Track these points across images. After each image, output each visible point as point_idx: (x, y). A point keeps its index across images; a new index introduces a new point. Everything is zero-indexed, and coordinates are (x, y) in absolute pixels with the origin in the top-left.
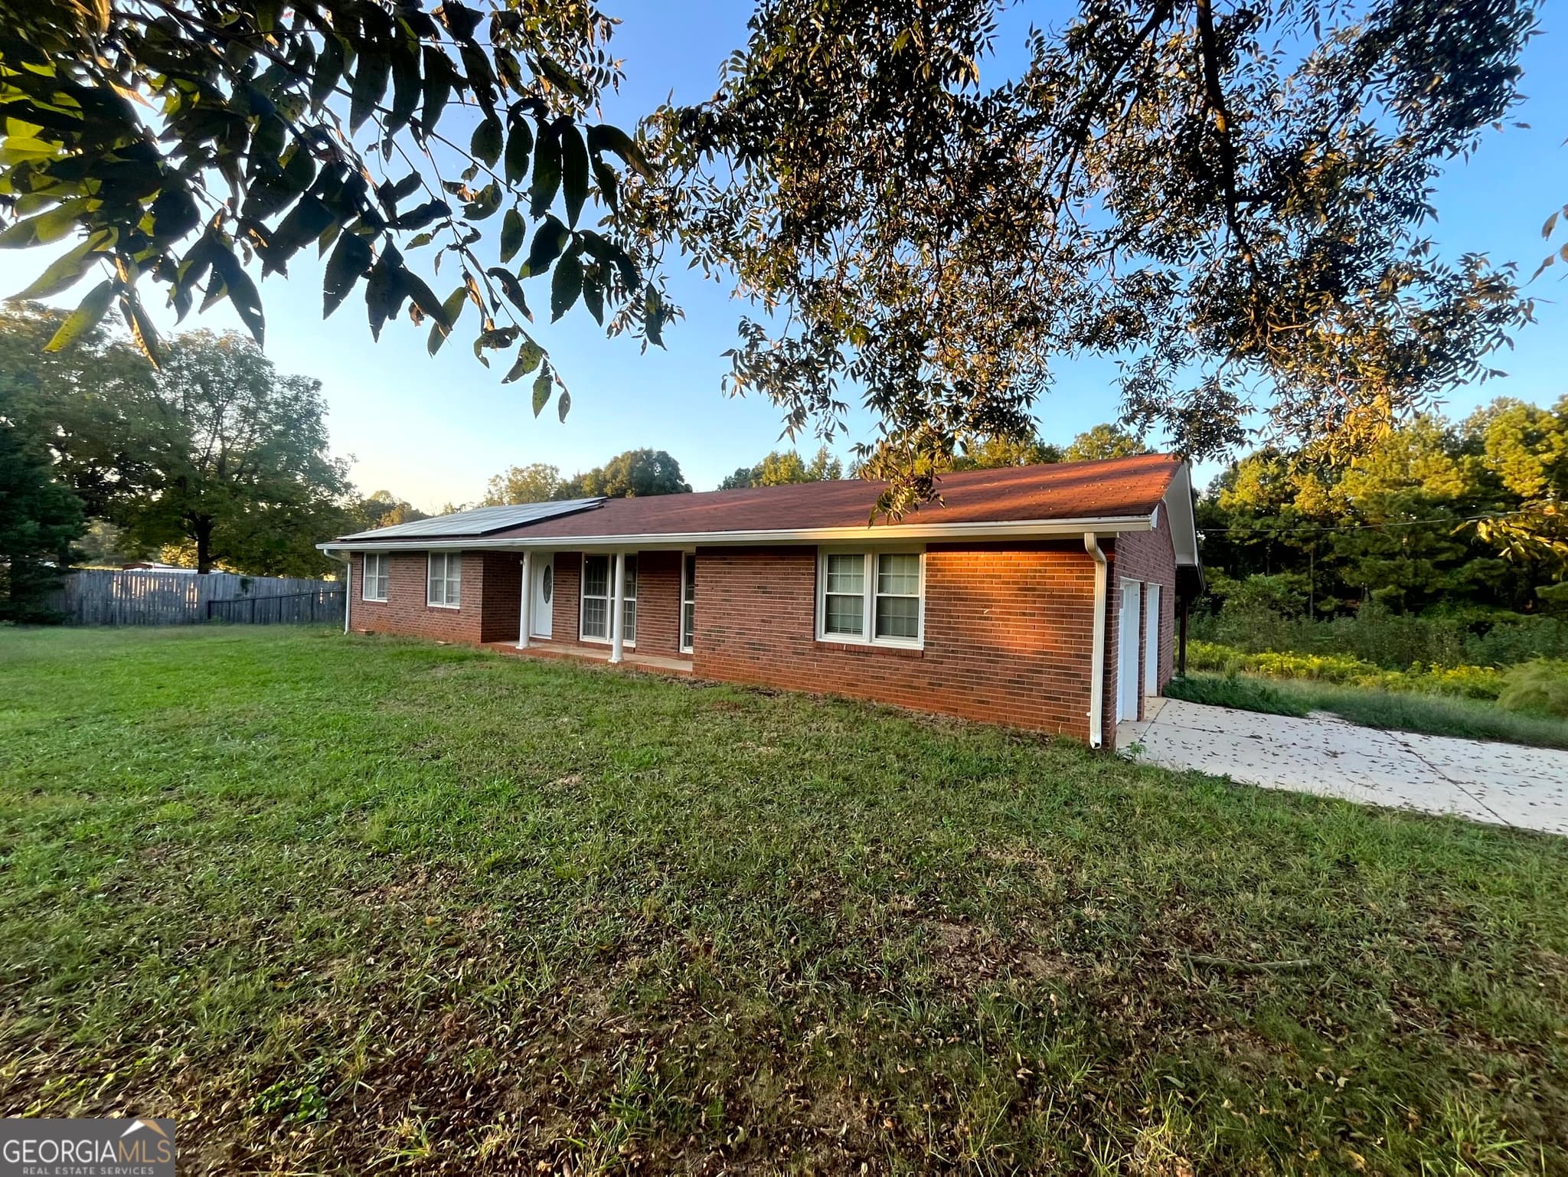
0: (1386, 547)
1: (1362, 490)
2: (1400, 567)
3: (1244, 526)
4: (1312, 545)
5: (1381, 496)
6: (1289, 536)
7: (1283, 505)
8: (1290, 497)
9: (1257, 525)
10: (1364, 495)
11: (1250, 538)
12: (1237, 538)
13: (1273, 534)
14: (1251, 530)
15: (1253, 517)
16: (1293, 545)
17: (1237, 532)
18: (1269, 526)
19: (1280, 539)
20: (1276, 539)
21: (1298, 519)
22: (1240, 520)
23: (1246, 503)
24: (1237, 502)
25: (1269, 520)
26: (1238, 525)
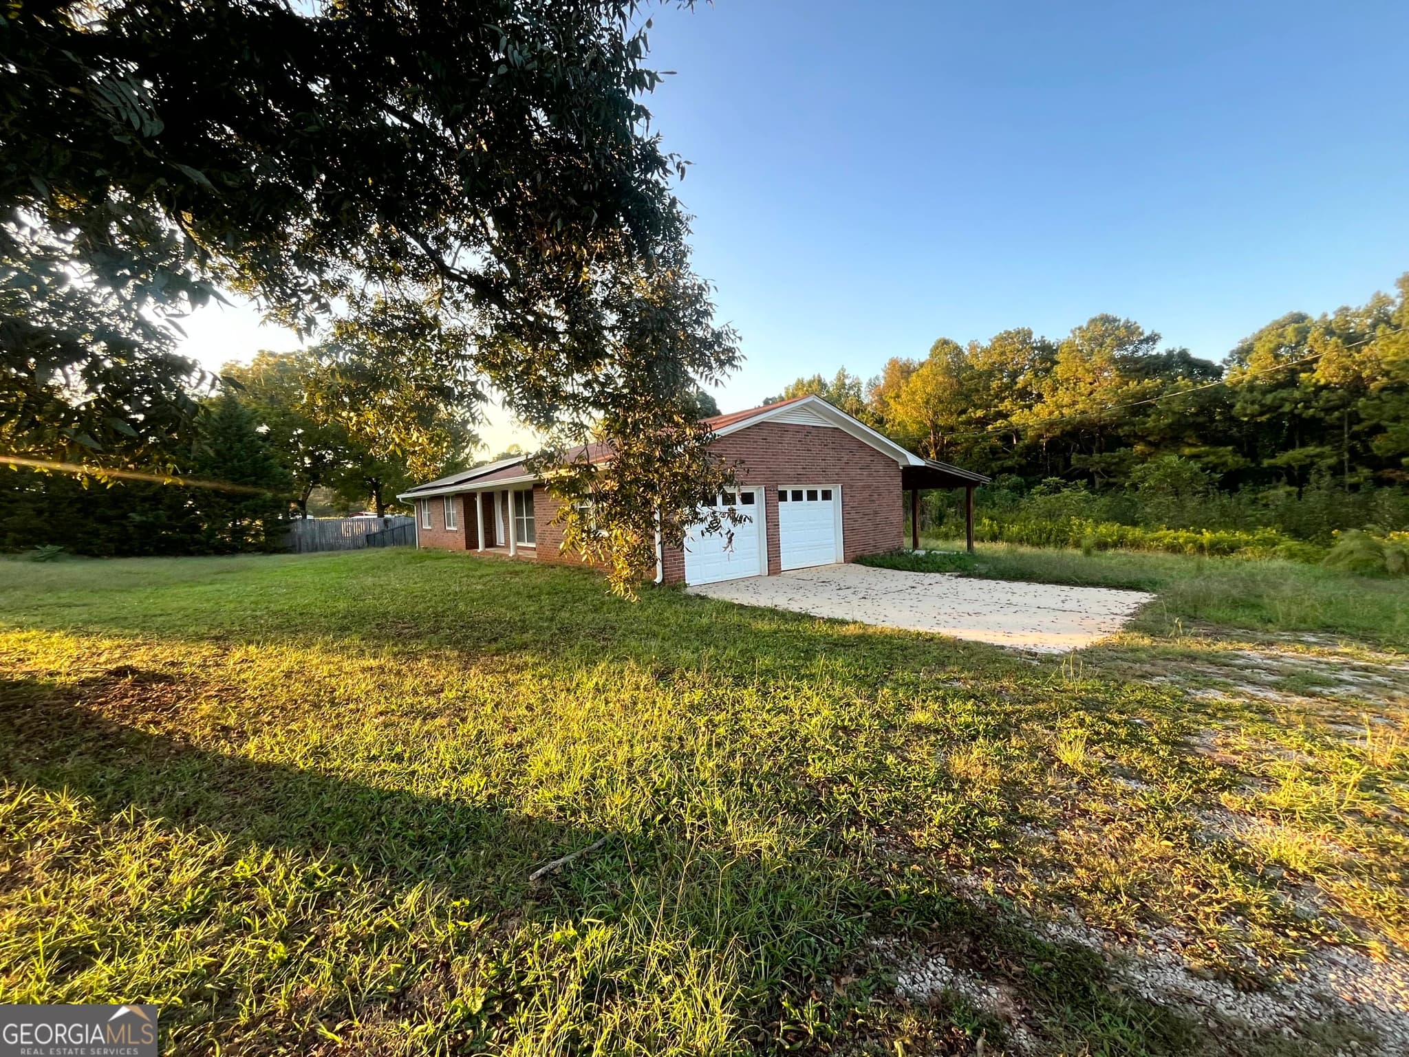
1: (1393, 349)
3: (1253, 403)
4: (1336, 414)
6: (1306, 408)
7: (1303, 375)
8: (1308, 366)
9: (1269, 399)
10: (1395, 354)
11: (1262, 414)
12: (1245, 415)
13: (1287, 408)
14: (1262, 406)
15: (1265, 392)
16: (1313, 417)
17: (1244, 409)
18: (1284, 400)
19: (1296, 412)
20: (1291, 412)
21: (1319, 389)
22: (1248, 396)
23: (1256, 378)
24: (1247, 378)
25: (1284, 393)
26: (1246, 402)
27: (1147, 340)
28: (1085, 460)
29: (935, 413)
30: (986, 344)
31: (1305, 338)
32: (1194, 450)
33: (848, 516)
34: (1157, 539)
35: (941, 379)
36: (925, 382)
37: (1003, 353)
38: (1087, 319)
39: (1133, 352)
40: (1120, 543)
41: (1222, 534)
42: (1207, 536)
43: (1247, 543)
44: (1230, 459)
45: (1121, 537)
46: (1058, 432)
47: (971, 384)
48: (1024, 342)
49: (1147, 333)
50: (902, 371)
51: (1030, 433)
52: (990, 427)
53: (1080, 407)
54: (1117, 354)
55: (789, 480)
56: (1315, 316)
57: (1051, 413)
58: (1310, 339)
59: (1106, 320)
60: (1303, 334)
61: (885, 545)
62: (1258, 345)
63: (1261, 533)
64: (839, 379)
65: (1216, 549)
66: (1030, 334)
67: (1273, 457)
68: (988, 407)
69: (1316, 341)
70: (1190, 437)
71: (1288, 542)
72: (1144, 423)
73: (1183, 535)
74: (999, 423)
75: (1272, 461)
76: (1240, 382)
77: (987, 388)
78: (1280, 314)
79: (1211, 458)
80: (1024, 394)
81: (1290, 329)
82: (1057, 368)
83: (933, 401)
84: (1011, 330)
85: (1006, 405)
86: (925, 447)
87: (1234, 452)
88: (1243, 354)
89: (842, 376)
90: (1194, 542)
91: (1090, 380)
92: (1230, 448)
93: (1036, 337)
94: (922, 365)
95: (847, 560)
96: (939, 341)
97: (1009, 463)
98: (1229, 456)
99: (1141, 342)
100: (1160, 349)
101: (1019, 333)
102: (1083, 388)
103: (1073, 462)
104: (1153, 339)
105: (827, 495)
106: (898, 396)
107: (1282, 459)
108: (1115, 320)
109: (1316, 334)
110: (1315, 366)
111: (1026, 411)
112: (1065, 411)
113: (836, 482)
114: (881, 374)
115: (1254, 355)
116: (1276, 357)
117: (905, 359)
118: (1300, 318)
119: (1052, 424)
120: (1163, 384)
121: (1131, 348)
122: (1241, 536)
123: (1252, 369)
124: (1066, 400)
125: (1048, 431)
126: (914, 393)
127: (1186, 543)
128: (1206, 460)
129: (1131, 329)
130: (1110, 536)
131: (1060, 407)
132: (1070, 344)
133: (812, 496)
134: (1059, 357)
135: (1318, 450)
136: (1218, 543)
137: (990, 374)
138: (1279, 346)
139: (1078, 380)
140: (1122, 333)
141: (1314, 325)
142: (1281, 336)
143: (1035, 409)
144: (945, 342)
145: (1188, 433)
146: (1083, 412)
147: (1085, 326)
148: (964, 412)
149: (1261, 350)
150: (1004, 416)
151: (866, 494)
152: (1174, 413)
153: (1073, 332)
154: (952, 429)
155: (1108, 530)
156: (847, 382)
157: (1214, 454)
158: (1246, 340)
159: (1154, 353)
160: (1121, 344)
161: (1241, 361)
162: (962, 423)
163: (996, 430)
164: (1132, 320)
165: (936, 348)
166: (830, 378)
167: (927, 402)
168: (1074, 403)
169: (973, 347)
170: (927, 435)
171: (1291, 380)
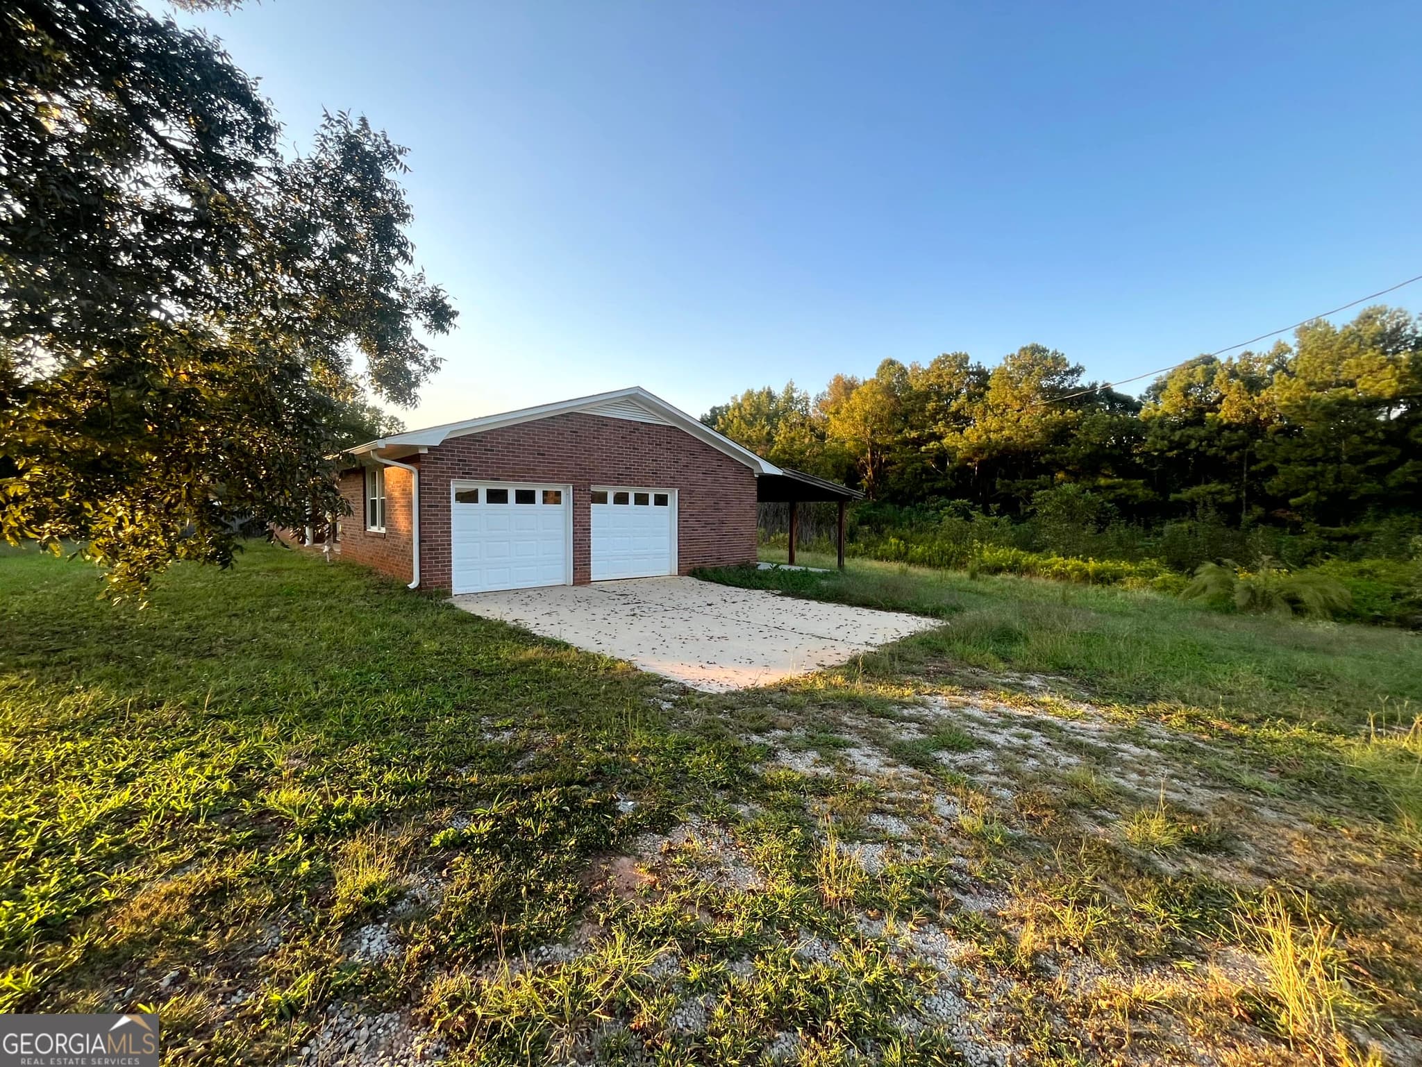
0: (1307, 452)
1: (1287, 394)
2: (1322, 474)
3: (1163, 438)
4: (1236, 454)
5: (1306, 399)
6: (1210, 446)
7: (1208, 414)
8: (1213, 408)
9: (1177, 436)
10: (1288, 399)
11: (1170, 449)
12: (1156, 450)
13: (1193, 445)
14: (1171, 442)
15: (1174, 428)
16: (1216, 455)
17: (1154, 443)
18: (1190, 437)
19: (1201, 449)
20: (1197, 449)
21: (1222, 428)
22: (1159, 432)
23: (1168, 415)
24: (1159, 413)
25: (1190, 431)
26: (1157, 437)
27: (1072, 372)
28: (1009, 485)
29: (873, 432)
30: (926, 366)
31: (1212, 379)
32: (1109, 481)
33: (685, 524)
34: (1048, 566)
35: (879, 397)
36: (864, 401)
37: (940, 376)
38: (1019, 348)
39: (1060, 383)
40: (1015, 568)
41: (1108, 564)
42: (1092, 565)
43: (1129, 574)
44: (1140, 492)
45: (1016, 561)
46: (985, 456)
47: (909, 405)
48: (960, 366)
49: (1072, 366)
50: (847, 387)
51: (959, 455)
52: (923, 448)
53: (1006, 433)
54: (1045, 383)
55: (607, 480)
56: (1222, 359)
57: (979, 437)
58: (1216, 381)
59: (1035, 349)
60: (1210, 375)
61: (733, 558)
62: (1170, 384)
63: (1146, 564)
64: (787, 392)
65: (1100, 578)
66: (966, 358)
67: (1179, 492)
68: (923, 427)
69: (1221, 382)
70: (1106, 468)
71: (1167, 575)
72: (1065, 452)
73: (1073, 562)
74: (932, 445)
75: (1178, 496)
76: (1153, 418)
77: (922, 410)
78: (1192, 355)
79: (1124, 490)
80: (957, 417)
81: (1199, 369)
82: (989, 394)
83: (871, 419)
84: (950, 353)
85: (939, 428)
86: (863, 465)
87: (1145, 485)
88: (1158, 390)
89: (790, 390)
90: (1080, 570)
91: (1018, 408)
92: (1141, 481)
93: (972, 362)
94: (865, 383)
95: (681, 573)
96: (886, 361)
97: (939, 485)
98: (1139, 489)
99: (1067, 373)
100: (1084, 381)
101: (956, 357)
102: (1012, 415)
103: (998, 487)
104: (1077, 371)
105: (661, 500)
106: (838, 412)
107: (1186, 494)
108: (1044, 350)
109: (1221, 376)
110: (1218, 406)
111: (957, 434)
112: (992, 436)
113: (672, 486)
114: (827, 390)
115: (1167, 393)
116: (1186, 395)
117: (849, 376)
118: (1209, 360)
119: (980, 449)
120: (1083, 414)
121: (1057, 379)
122: (1125, 565)
123: (1164, 406)
124: (994, 425)
125: (975, 455)
126: (853, 410)
127: (1073, 570)
128: (1119, 491)
129: (1058, 360)
130: (1006, 560)
131: (987, 431)
132: (1001, 371)
133: (641, 500)
134: (990, 383)
135: (1219, 487)
136: (1103, 572)
137: (926, 396)
138: (1190, 386)
139: (1007, 406)
140: (1049, 363)
141: (1222, 367)
142: (1191, 375)
143: (966, 433)
144: (892, 363)
145: (1105, 464)
146: (1010, 439)
147: (1016, 354)
148: (900, 431)
149: (1173, 388)
150: (939, 438)
151: (710, 501)
152: (1092, 444)
153: (1005, 359)
154: (888, 448)
155: (1005, 554)
156: (795, 395)
157: (1128, 486)
158: (1161, 378)
159: (1078, 385)
160: (1048, 374)
161: (1156, 398)
162: (897, 443)
163: (928, 451)
164: (1060, 351)
165: (882, 367)
166: (779, 391)
167: (866, 420)
168: (1002, 429)
169: (915, 369)
170: (863, 452)
171: (1197, 419)
